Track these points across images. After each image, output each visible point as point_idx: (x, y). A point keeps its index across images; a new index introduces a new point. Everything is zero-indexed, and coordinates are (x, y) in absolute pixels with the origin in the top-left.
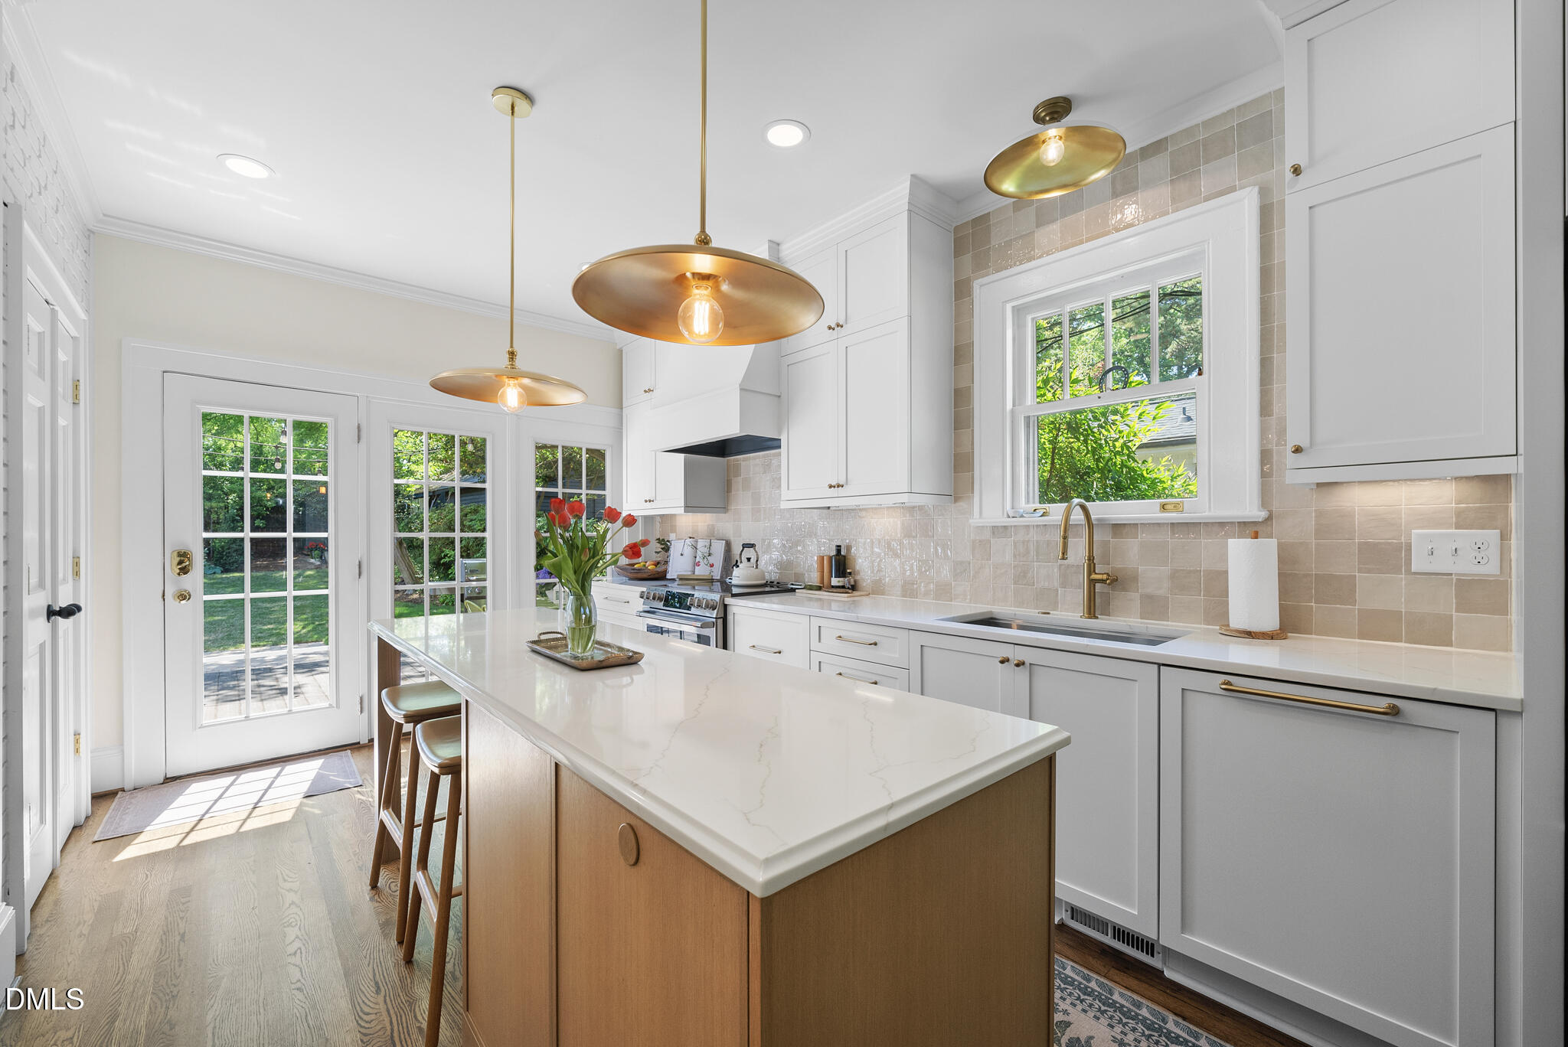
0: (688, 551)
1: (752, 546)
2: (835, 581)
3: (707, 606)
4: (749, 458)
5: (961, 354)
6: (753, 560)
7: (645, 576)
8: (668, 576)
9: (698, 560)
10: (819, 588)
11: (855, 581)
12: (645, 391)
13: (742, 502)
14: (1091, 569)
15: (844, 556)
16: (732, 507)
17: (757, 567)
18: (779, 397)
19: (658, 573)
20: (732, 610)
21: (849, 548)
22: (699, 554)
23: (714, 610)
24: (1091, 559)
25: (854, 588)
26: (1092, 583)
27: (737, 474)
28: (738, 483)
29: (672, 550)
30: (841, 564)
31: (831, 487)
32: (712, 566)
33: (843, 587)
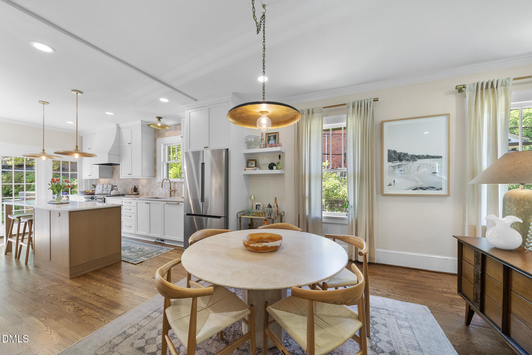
0: (101, 188)
1: (116, 186)
2: (134, 193)
3: (100, 199)
4: (117, 166)
5: (155, 151)
6: (116, 189)
7: (88, 194)
8: (95, 194)
9: (104, 190)
10: (130, 195)
11: (138, 193)
12: (89, 149)
13: (116, 176)
14: (171, 189)
15: (136, 188)
16: (114, 177)
17: (117, 191)
18: (119, 155)
19: (92, 193)
20: (106, 199)
21: (138, 186)
22: (104, 188)
23: (102, 199)
24: (170, 187)
25: (138, 194)
26: (170, 192)
27: (115, 170)
28: (115, 172)
29: (96, 187)
30: (135, 190)
31: (128, 174)
32: (108, 191)
33: (136, 194)
